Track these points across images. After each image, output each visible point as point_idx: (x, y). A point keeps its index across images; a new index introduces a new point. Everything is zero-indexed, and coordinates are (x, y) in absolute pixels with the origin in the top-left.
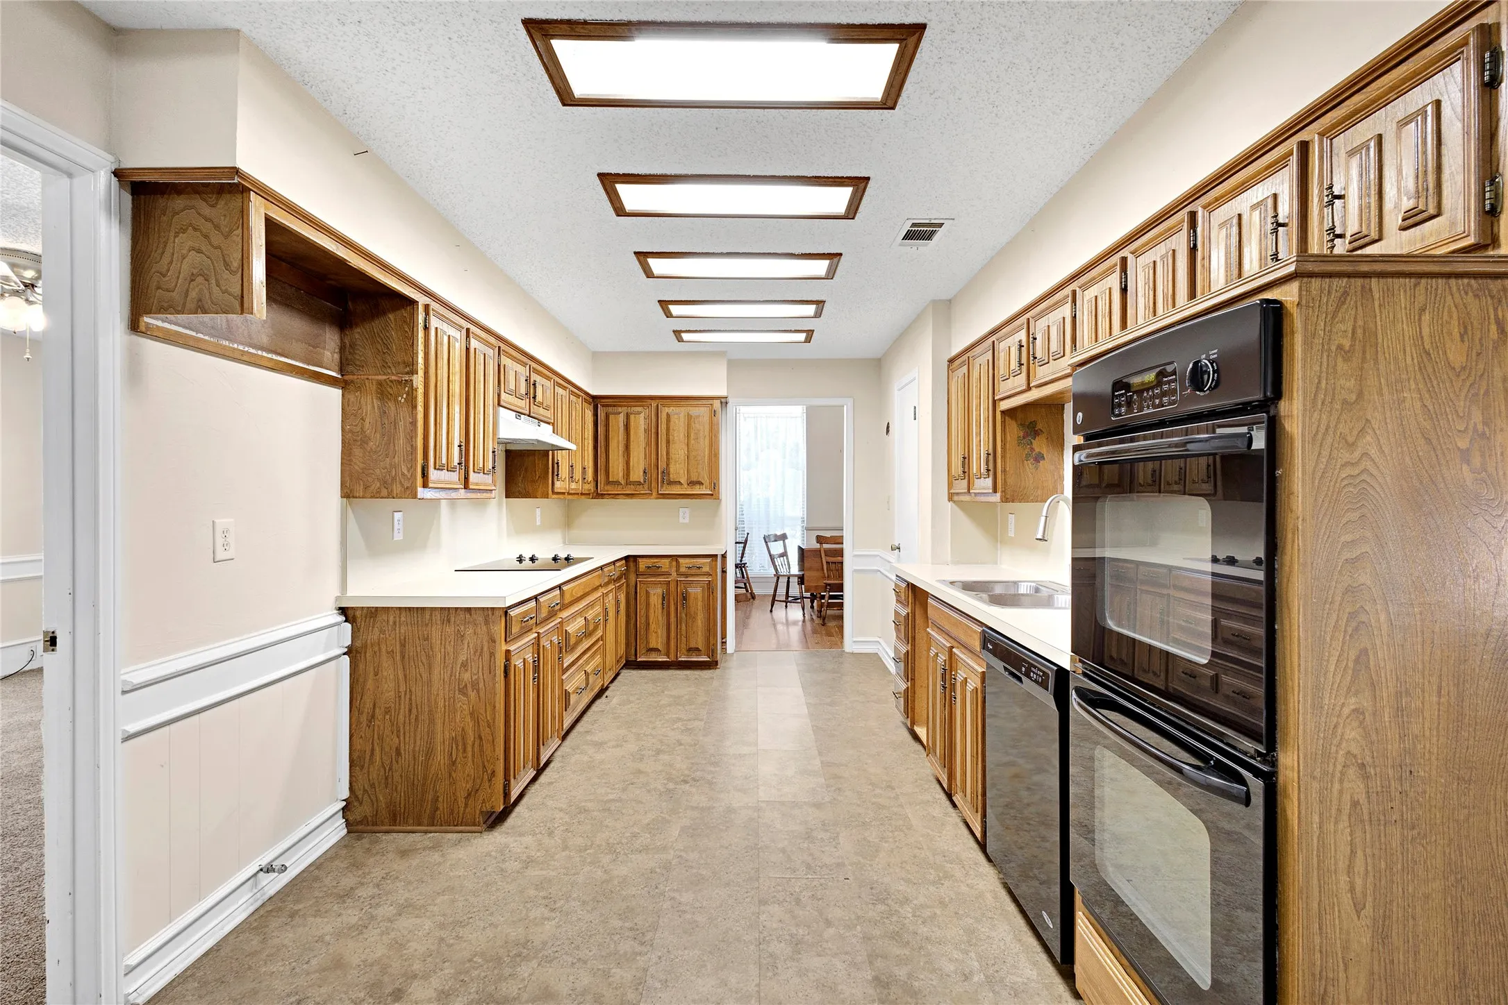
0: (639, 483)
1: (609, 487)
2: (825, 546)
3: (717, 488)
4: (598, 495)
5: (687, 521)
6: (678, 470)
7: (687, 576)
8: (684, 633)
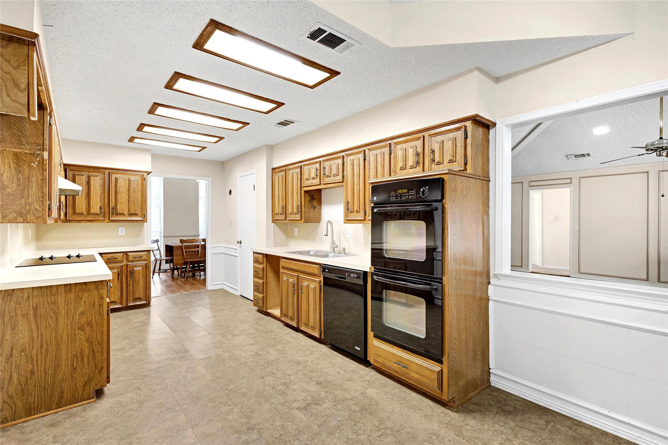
0: (97, 214)
1: (75, 216)
2: (184, 244)
3: (145, 217)
4: (66, 220)
5: (124, 234)
6: (122, 207)
7: (132, 261)
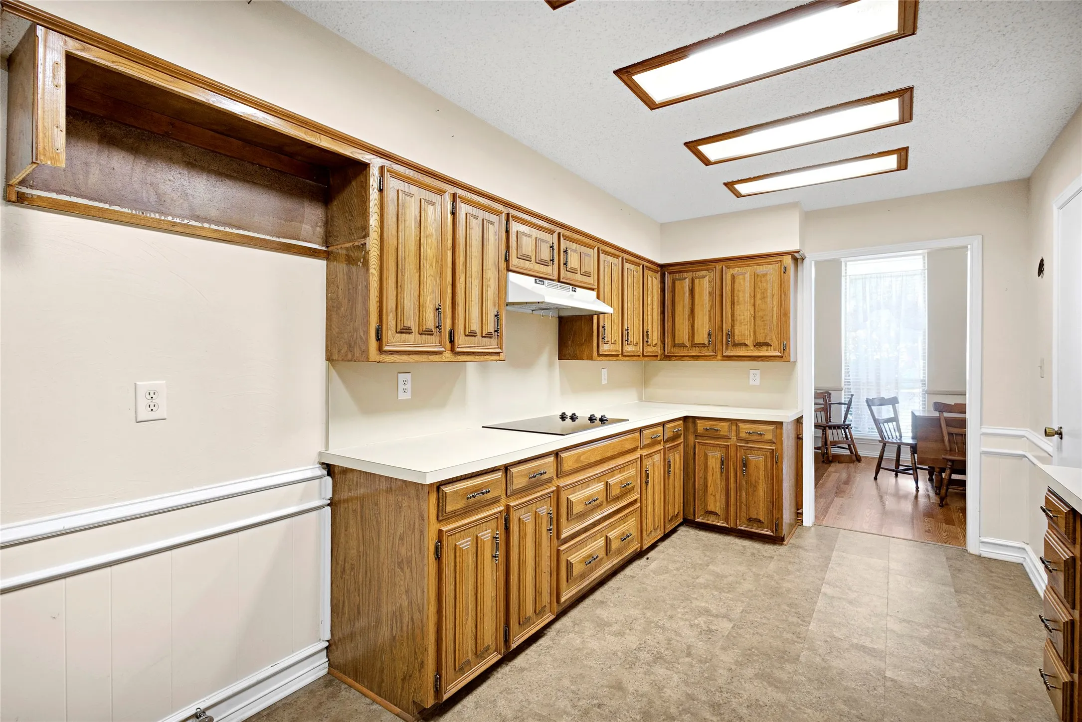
0: (704, 346)
1: (675, 350)
2: (945, 415)
3: (787, 350)
4: (667, 357)
5: (758, 382)
6: (744, 331)
7: (747, 441)
8: (744, 500)
